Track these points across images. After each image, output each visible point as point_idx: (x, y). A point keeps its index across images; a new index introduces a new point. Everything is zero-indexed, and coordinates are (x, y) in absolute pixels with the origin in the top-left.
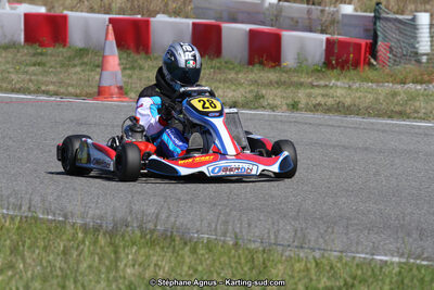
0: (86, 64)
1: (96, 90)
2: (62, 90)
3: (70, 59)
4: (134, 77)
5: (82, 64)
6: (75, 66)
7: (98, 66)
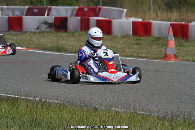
0: (159, 44)
1: (164, 56)
2: (149, 56)
3: (152, 42)
4: (181, 50)
5: (158, 44)
6: (154, 45)
7: (165, 45)
